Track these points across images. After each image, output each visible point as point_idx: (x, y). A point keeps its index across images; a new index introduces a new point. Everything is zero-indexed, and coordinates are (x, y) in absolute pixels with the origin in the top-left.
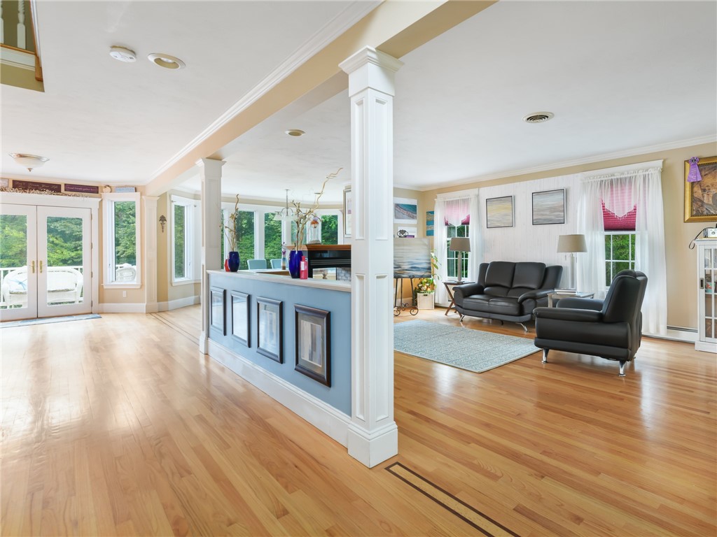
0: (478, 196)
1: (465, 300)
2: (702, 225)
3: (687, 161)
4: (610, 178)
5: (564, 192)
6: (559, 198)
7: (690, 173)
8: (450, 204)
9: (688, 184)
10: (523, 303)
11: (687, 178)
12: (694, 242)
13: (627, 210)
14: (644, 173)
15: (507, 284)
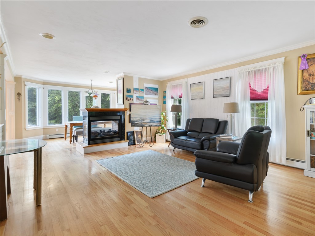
0: (187, 82)
1: (175, 139)
2: (308, 97)
3: (300, 57)
4: (254, 69)
5: (230, 79)
6: (226, 82)
7: (301, 64)
8: (174, 87)
9: (300, 71)
10: (203, 142)
11: (299, 68)
12: (303, 107)
13: (264, 87)
14: (274, 65)
15: (199, 131)
